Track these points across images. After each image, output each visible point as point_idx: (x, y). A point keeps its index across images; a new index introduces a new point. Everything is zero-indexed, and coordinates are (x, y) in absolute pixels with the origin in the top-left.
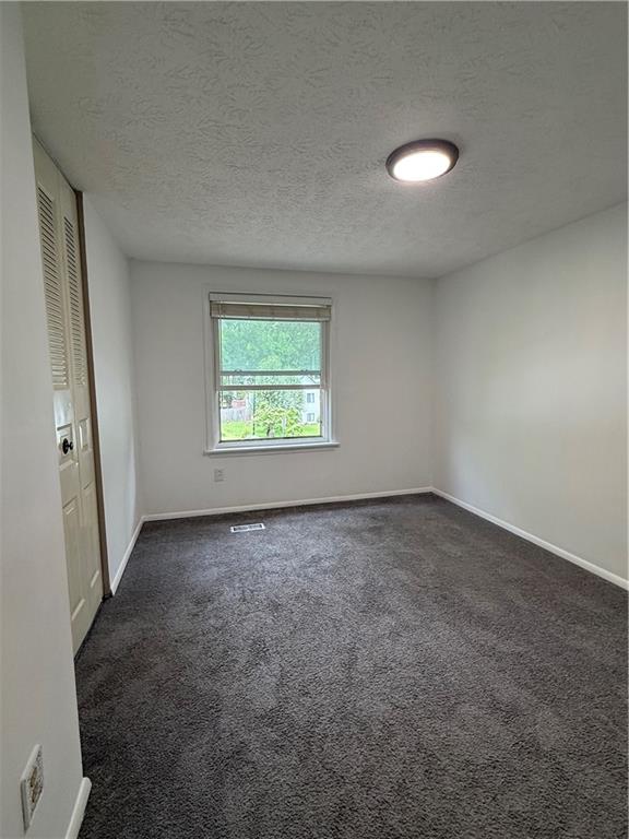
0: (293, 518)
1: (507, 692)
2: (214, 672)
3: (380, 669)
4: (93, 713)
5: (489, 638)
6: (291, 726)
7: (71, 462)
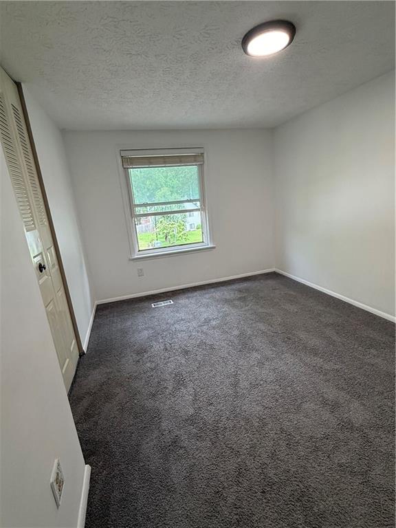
0: (190, 295)
1: (331, 393)
2: (154, 395)
3: (254, 386)
4: (85, 426)
5: (318, 361)
6: (204, 424)
7: (47, 277)
